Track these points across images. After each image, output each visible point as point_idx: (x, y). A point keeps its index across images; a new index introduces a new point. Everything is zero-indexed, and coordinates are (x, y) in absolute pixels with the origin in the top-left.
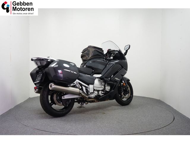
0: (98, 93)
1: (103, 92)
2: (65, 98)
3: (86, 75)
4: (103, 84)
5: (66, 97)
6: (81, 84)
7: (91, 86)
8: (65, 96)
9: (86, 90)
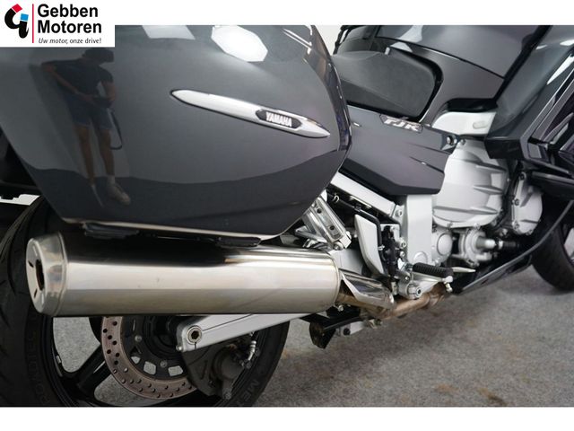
0: (455, 248)
1: (490, 243)
2: (203, 342)
3: (389, 120)
4: (498, 180)
5: (214, 330)
6: (345, 195)
7: (418, 209)
8: (202, 324)
9: (385, 238)
